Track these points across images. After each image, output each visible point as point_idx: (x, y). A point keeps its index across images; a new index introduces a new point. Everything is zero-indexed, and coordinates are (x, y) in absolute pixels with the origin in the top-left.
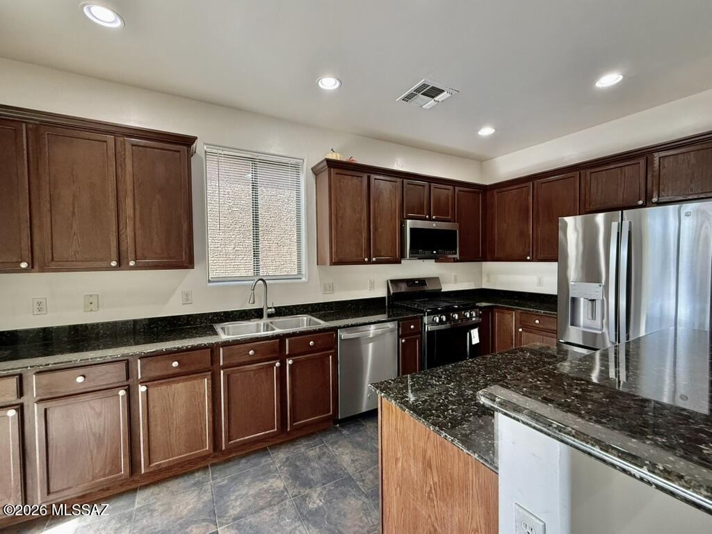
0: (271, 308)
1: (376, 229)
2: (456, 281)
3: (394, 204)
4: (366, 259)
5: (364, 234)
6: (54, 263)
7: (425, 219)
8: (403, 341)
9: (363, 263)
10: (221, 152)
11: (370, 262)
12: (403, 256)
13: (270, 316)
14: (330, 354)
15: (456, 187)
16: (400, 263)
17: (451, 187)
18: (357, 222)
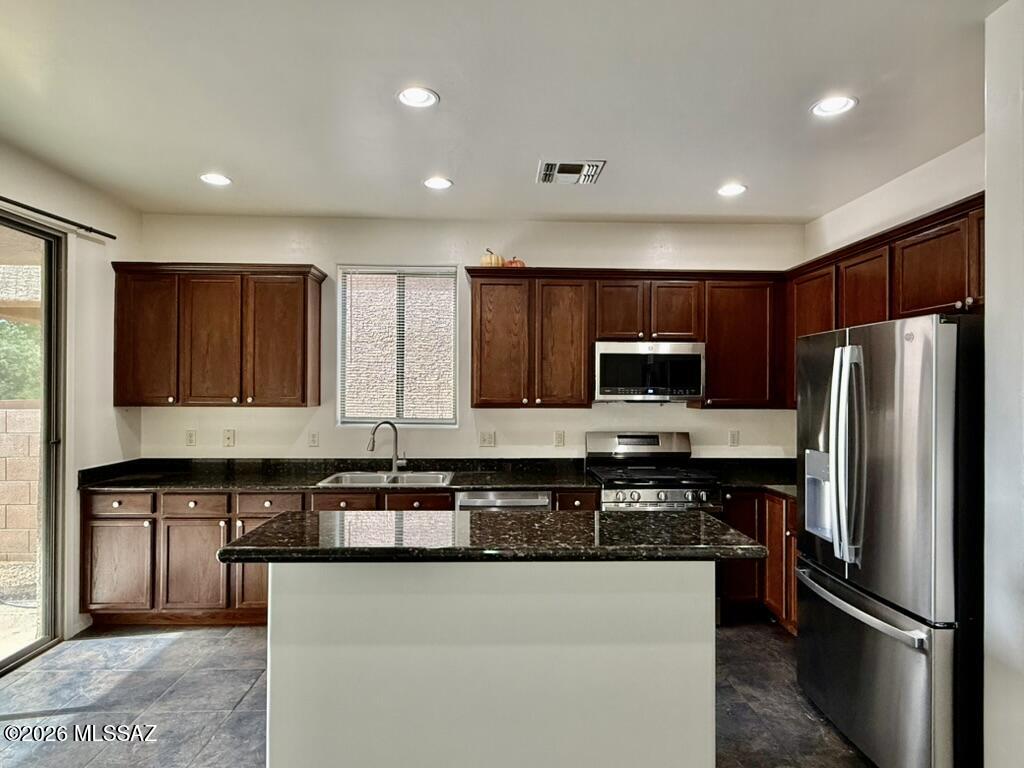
0: (402, 459)
3: (576, 320)
4: (525, 401)
5: (524, 366)
6: (191, 398)
7: (637, 339)
9: (521, 405)
10: (354, 270)
11: (531, 405)
13: (401, 469)
15: (707, 282)
16: (590, 407)
17: (695, 283)
18: (514, 348)
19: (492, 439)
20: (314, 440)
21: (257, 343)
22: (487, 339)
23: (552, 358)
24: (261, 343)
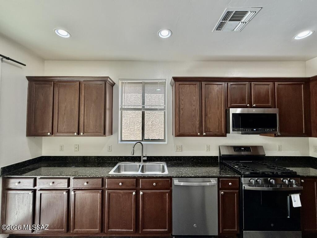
0: (145, 157)
1: (206, 115)
2: (280, 149)
3: (220, 99)
4: (199, 134)
5: (198, 119)
6: (58, 133)
7: (247, 107)
8: (222, 193)
9: (197, 136)
10: (126, 82)
11: (202, 135)
12: (227, 131)
14: (167, 192)
15: (276, 83)
16: (226, 136)
17: (271, 83)
18: (193, 111)
19: (181, 148)
20: (110, 148)
21: (85, 110)
22: (182, 108)
23: (209, 115)
24: (87, 110)
